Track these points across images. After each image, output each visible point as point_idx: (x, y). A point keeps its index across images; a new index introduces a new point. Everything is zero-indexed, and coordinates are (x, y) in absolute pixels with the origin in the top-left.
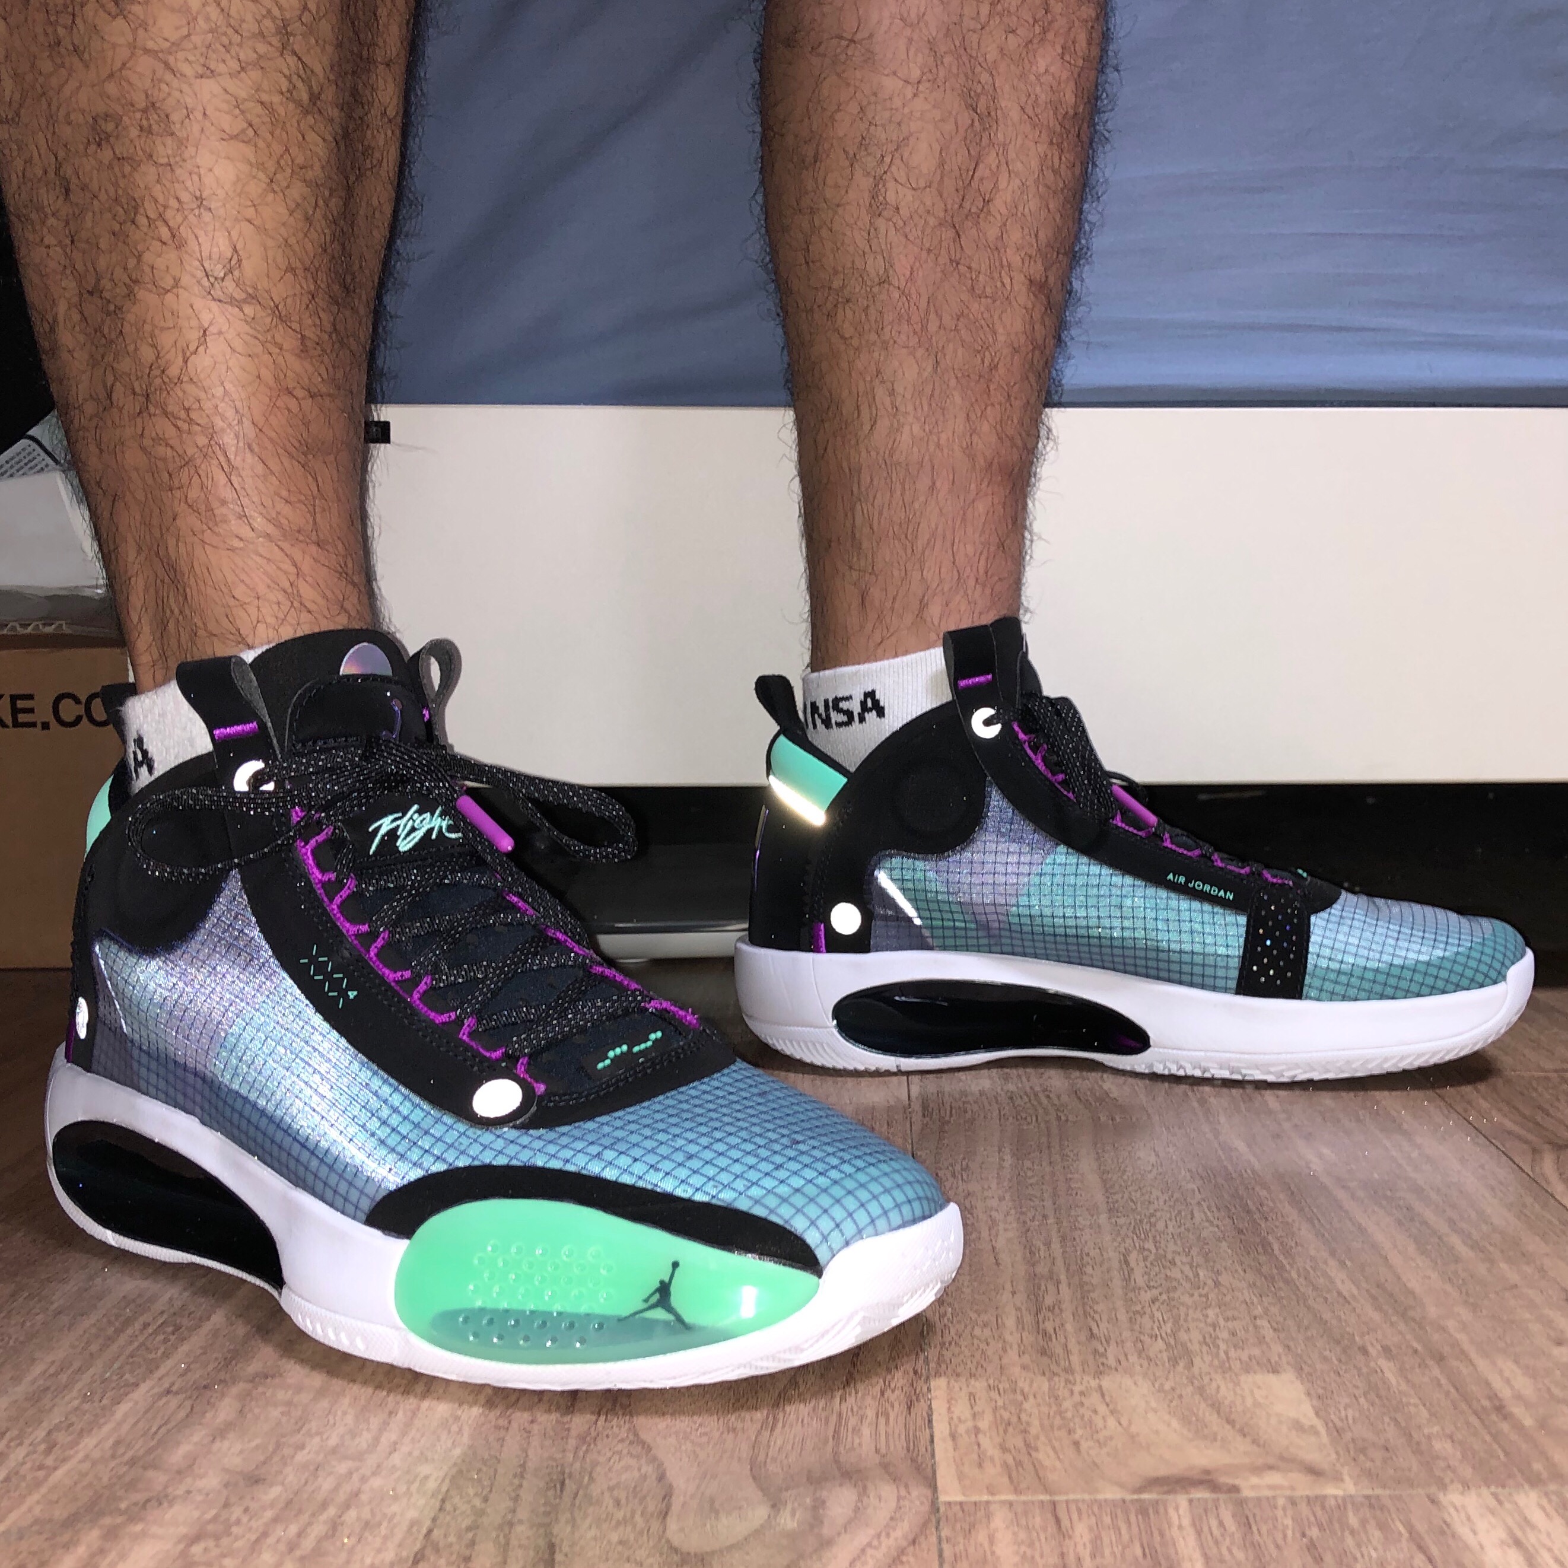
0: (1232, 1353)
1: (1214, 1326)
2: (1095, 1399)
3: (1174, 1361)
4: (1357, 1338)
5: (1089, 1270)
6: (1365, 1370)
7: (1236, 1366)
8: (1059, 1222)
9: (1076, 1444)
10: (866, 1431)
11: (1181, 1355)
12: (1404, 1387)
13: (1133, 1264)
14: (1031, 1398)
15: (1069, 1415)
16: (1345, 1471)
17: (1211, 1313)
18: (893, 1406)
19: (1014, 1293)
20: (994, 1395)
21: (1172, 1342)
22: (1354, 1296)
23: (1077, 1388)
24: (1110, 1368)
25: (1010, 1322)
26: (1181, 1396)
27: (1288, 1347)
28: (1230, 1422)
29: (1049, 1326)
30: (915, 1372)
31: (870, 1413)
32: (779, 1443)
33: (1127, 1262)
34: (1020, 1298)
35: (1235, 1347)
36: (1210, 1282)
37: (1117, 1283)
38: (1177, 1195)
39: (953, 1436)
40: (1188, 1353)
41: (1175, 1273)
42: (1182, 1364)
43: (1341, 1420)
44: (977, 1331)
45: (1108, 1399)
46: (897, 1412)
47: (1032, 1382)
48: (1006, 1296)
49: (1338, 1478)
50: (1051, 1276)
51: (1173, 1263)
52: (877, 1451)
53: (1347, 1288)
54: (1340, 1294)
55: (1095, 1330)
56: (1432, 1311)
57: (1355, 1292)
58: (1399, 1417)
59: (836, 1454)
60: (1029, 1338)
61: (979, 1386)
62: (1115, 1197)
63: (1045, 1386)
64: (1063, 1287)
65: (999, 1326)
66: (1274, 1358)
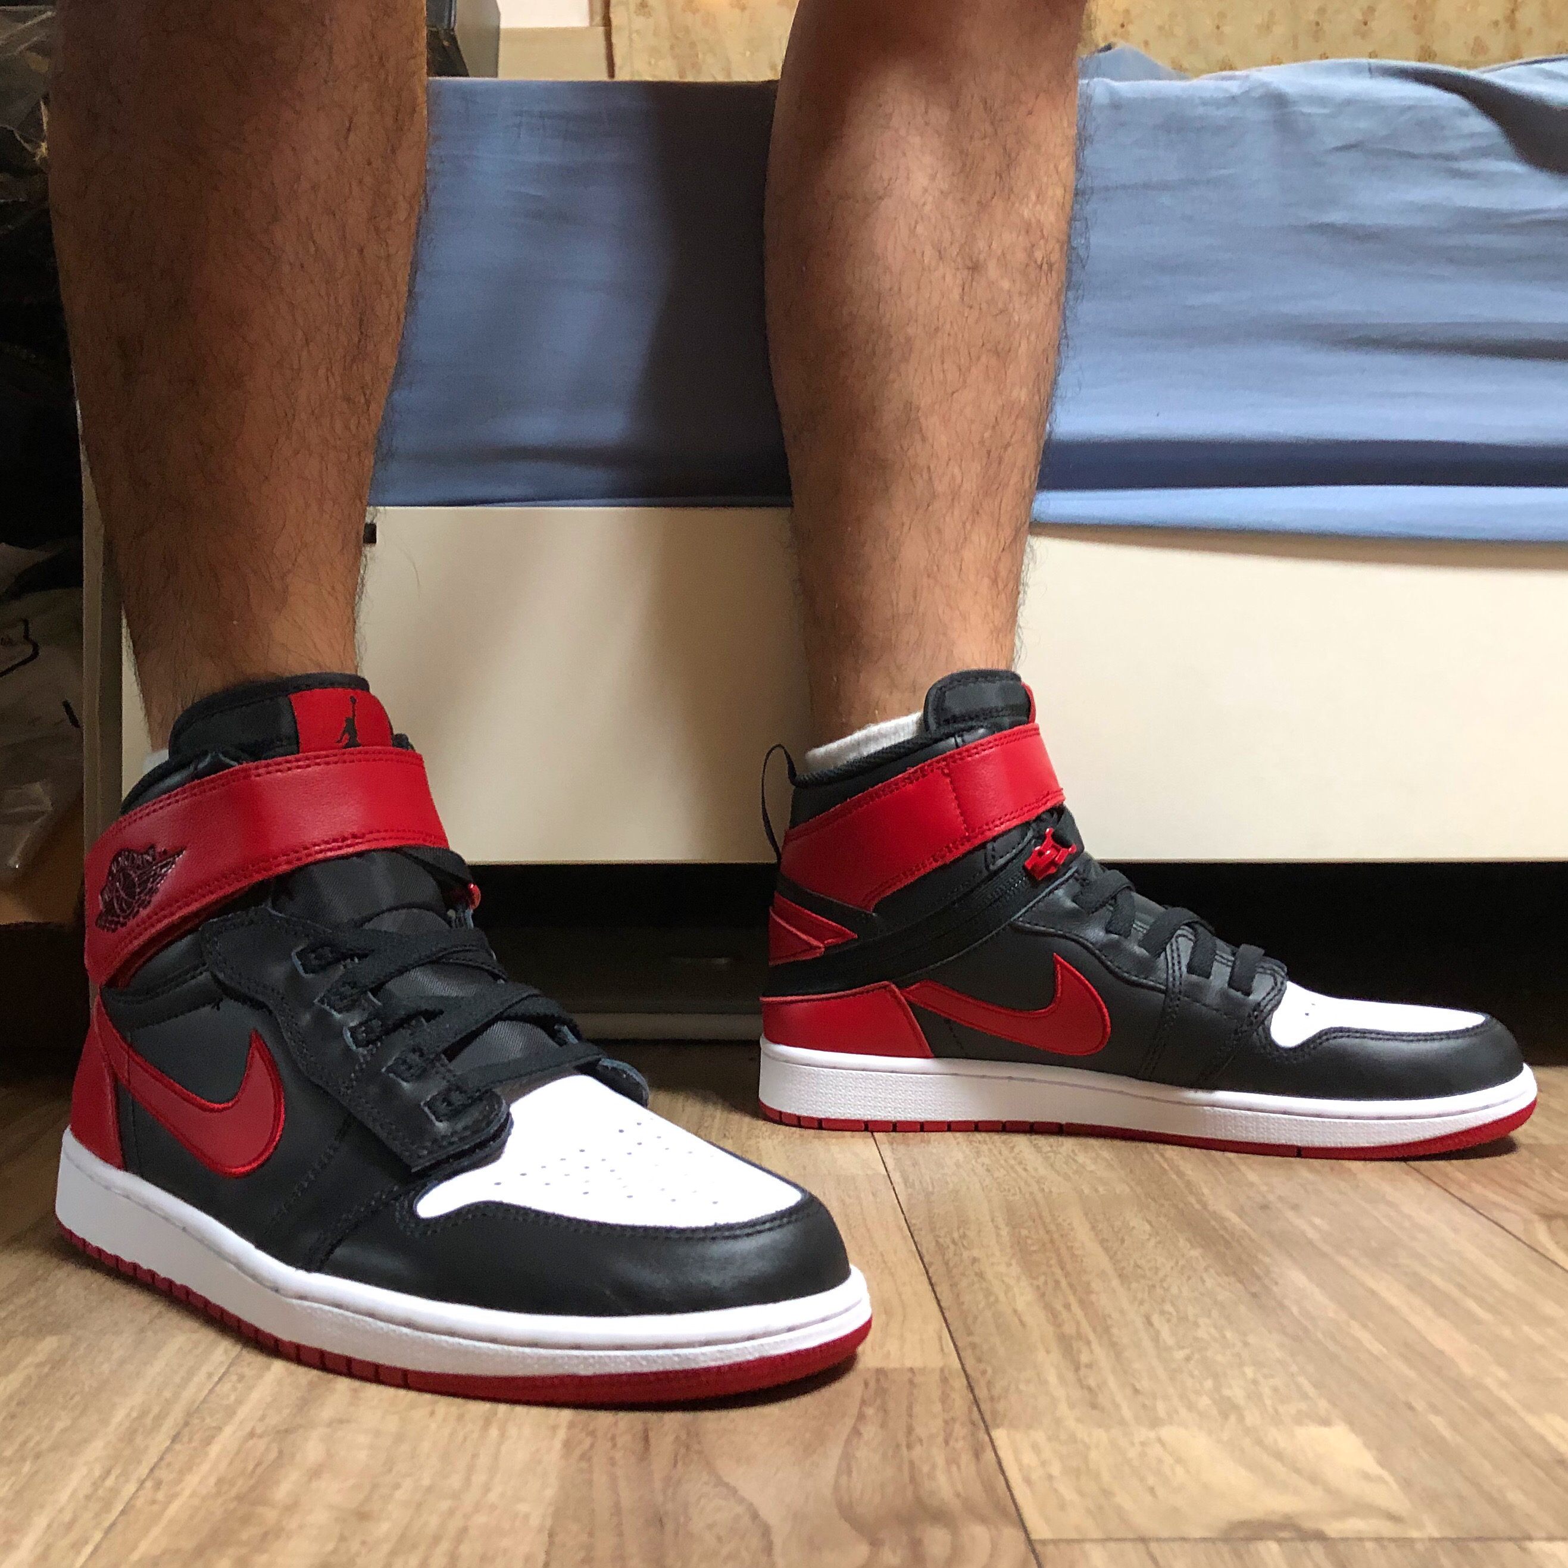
0: (1281, 1409)
1: (1255, 1382)
2: (1156, 1450)
3: (1224, 1414)
4: (1399, 1395)
5: (1115, 1331)
6: (1414, 1424)
7: (1287, 1420)
8: (1071, 1286)
9: (1152, 1490)
10: (942, 1479)
11: (1227, 1408)
12: (1460, 1441)
13: (1157, 1325)
14: (1093, 1447)
15: (1136, 1464)
17: (1249, 1371)
18: (960, 1455)
19: (1048, 1352)
20: (1058, 1445)
21: (1217, 1397)
22: (1385, 1357)
23: (1136, 1439)
24: (1163, 1421)
25: (1052, 1378)
26: (1241, 1448)
27: (1334, 1404)
28: (1297, 1471)
29: (1092, 1382)
30: (973, 1423)
31: (941, 1461)
32: (860, 1486)
33: (1152, 1325)
34: (1056, 1356)
35: (1282, 1402)
36: (1239, 1344)
37: (1147, 1344)
38: (1182, 1262)
39: (1028, 1481)
40: (1236, 1408)
41: (1201, 1333)
42: (1233, 1418)
43: (1404, 1469)
44: (1022, 1387)
45: (1168, 1447)
46: (966, 1458)
47: (1090, 1435)
48: (1041, 1356)
50: (1079, 1336)
51: (1196, 1324)
52: (957, 1494)
54: (1371, 1353)
55: (1138, 1387)
56: (1467, 1369)
57: (1384, 1350)
58: (1462, 1468)
60: (1075, 1393)
61: (1039, 1436)
62: (1123, 1264)
63: (1105, 1437)
64: (1095, 1345)
65: (1044, 1382)
66: (1323, 1413)
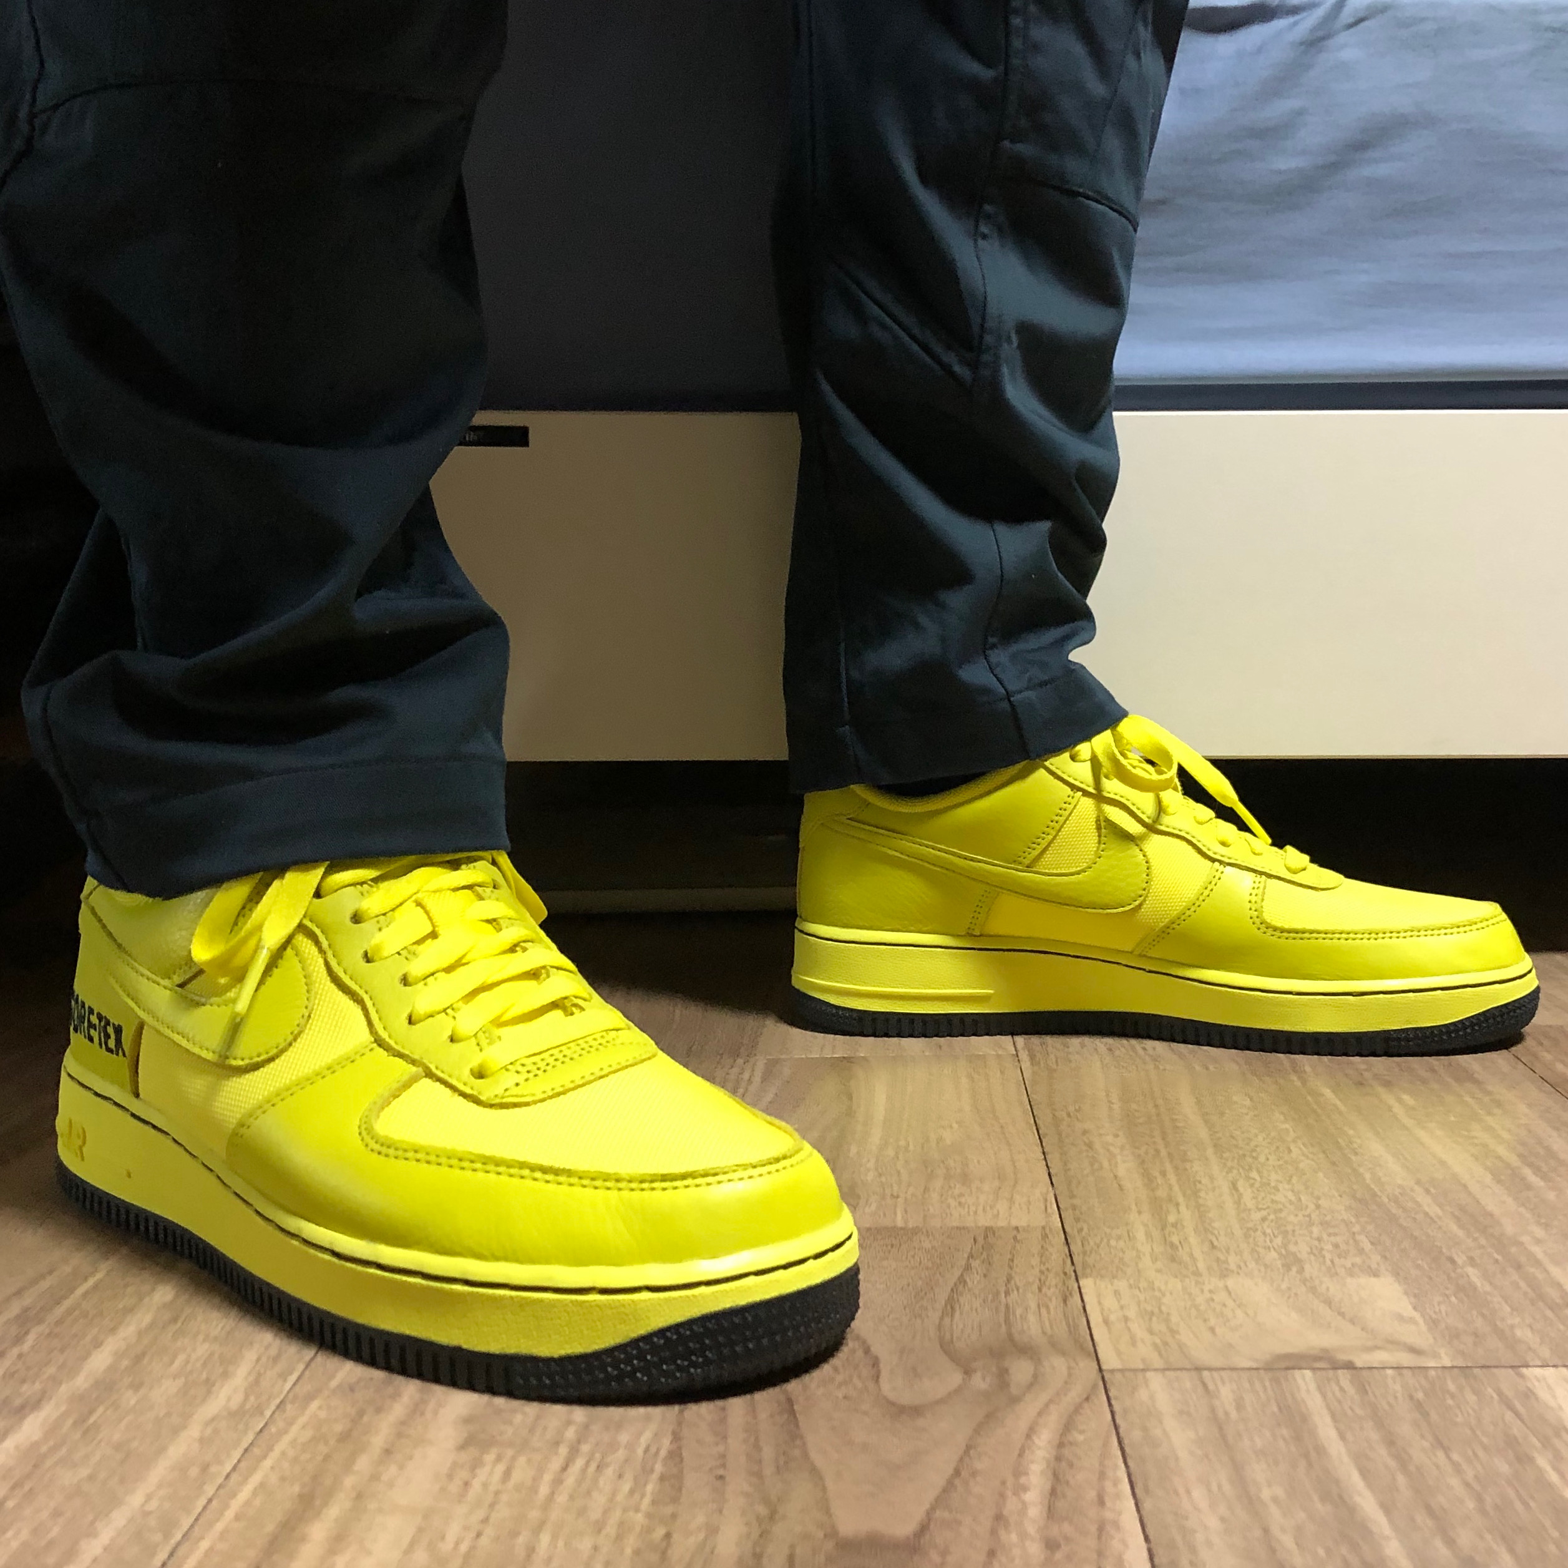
0: (1336, 1260)
1: (1319, 1239)
2: (1222, 1296)
3: (1287, 1267)
4: (1444, 1250)
5: (1202, 1194)
6: (1453, 1275)
7: (1342, 1272)
9: (1212, 1330)
10: (1032, 1318)
11: (1291, 1262)
12: (1488, 1288)
13: (1241, 1189)
14: (1168, 1294)
15: (1202, 1308)
16: (1442, 1352)
17: (1316, 1230)
18: (1050, 1300)
19: (1140, 1213)
20: (1137, 1292)
21: (1283, 1252)
22: (1440, 1218)
23: (1206, 1288)
24: (1233, 1271)
25: (1140, 1235)
26: (1296, 1294)
27: (1385, 1258)
28: (1342, 1314)
29: (1175, 1239)
30: (1065, 1274)
31: (1033, 1305)
32: (961, 1326)
33: (1236, 1189)
34: (1146, 1217)
35: (1339, 1256)
36: (1312, 1206)
37: (1229, 1205)
39: (1106, 1322)
40: (1298, 1261)
41: (1279, 1197)
42: (1294, 1269)
43: (1435, 1312)
44: (1113, 1243)
45: (1233, 1294)
46: (1055, 1303)
47: (1166, 1283)
48: (1133, 1216)
49: (1436, 1356)
50: (1170, 1199)
51: (1276, 1189)
52: (1044, 1333)
53: (1434, 1210)
54: (1426, 1214)
55: (1216, 1243)
56: (1509, 1229)
57: (1440, 1212)
58: (1485, 1311)
59: (1010, 1336)
60: (1159, 1249)
61: (1122, 1285)
63: (1179, 1286)
64: (1183, 1208)
65: (1131, 1238)
66: (1374, 1266)
